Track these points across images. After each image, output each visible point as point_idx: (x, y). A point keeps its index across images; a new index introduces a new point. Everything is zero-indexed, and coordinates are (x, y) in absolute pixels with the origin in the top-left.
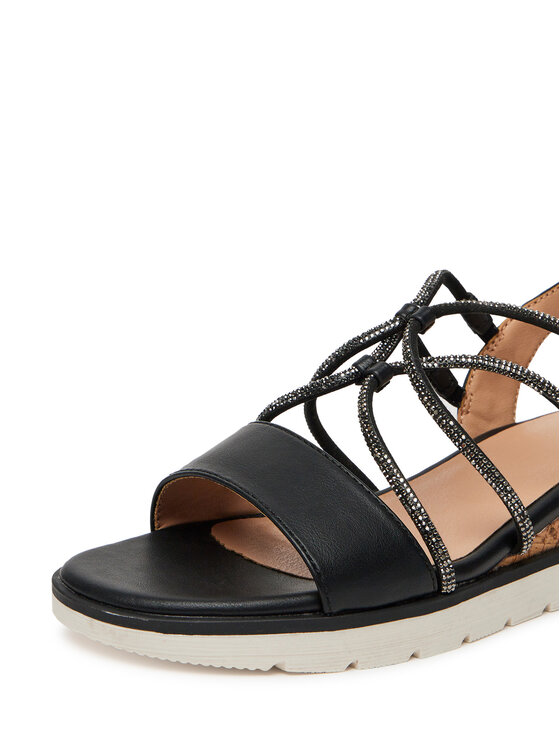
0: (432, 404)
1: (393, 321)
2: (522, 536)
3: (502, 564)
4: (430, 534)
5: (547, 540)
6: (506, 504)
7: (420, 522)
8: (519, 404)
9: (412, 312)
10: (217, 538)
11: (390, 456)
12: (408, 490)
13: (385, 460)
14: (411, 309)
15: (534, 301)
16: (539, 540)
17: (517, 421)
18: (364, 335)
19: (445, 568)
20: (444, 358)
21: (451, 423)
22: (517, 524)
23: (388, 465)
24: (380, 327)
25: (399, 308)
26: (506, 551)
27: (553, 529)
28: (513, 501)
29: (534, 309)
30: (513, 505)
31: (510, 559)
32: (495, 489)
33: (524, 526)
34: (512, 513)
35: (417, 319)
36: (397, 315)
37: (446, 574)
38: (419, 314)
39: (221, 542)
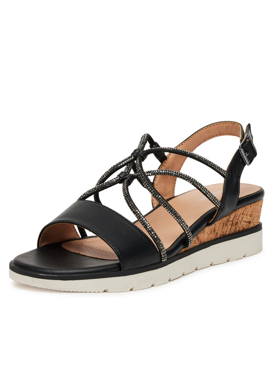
0: (152, 190)
1: (131, 157)
2: (188, 239)
3: (181, 252)
4: (157, 240)
5: (196, 242)
6: (182, 227)
7: (152, 235)
8: (176, 188)
9: (138, 153)
10: (66, 248)
11: (139, 211)
12: (147, 223)
13: (137, 212)
14: (137, 151)
15: (179, 145)
16: (193, 242)
17: (175, 195)
18: (120, 163)
19: (163, 252)
20: (153, 171)
21: (160, 197)
22: (186, 234)
23: (138, 214)
24: (126, 159)
25: (132, 151)
26: (182, 247)
27: (198, 237)
28: (185, 225)
29: (180, 149)
30: (185, 227)
31: (183, 250)
32: (177, 221)
33: (189, 235)
34: (184, 230)
35: (141, 156)
36: (132, 154)
37: (164, 255)
38: (142, 154)
39: (69, 250)
